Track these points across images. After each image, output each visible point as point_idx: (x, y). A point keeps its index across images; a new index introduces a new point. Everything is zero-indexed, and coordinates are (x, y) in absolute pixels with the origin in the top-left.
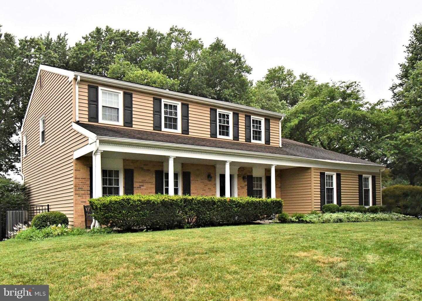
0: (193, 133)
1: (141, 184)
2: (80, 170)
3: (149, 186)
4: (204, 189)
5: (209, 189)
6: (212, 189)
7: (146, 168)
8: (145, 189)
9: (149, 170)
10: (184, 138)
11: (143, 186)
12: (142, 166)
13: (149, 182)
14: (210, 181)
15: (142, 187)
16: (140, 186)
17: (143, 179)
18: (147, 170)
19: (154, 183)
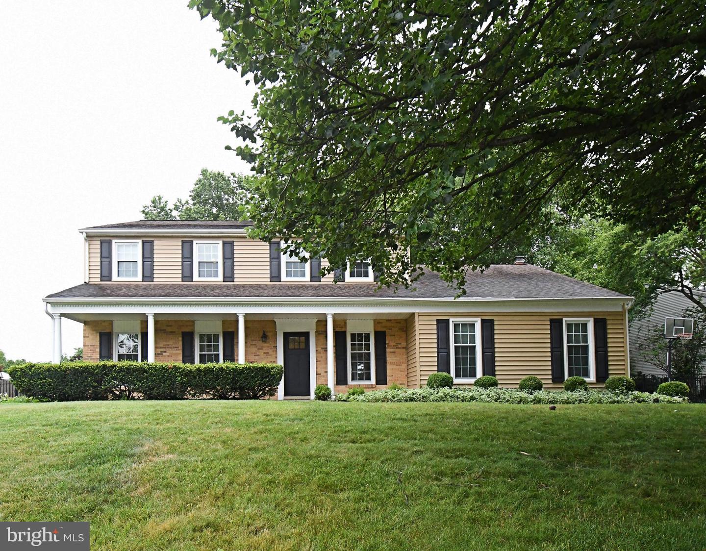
0: (240, 279)
1: (162, 350)
2: (88, 337)
3: (174, 352)
4: (258, 354)
5: (264, 353)
6: (270, 353)
7: (169, 329)
8: (168, 356)
9: (174, 332)
10: (228, 287)
11: (165, 352)
12: (164, 328)
13: (174, 348)
14: (265, 342)
15: (164, 354)
16: (161, 352)
17: (165, 343)
18: (172, 332)
19: (181, 348)
